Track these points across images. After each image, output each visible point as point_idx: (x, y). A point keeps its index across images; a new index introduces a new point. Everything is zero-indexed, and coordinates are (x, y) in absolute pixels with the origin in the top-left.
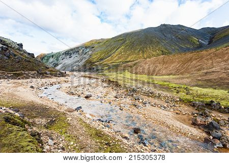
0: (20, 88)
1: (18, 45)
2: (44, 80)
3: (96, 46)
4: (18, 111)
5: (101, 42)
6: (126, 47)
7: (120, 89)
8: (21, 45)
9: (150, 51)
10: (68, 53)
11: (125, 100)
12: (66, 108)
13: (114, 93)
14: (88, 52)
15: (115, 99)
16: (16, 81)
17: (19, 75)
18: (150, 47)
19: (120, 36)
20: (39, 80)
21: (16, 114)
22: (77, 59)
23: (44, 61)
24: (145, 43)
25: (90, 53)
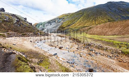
0: (25, 42)
1: (24, 19)
2: (37, 38)
3: (65, 18)
4: (24, 54)
5: (68, 15)
6: (84, 17)
7: (80, 44)
8: (26, 19)
9: (100, 19)
10: (49, 22)
11: (83, 51)
12: (48, 54)
13: (76, 46)
14: (61, 21)
15: (77, 50)
16: (23, 38)
17: (25, 35)
18: (100, 17)
19: (80, 11)
20: (34, 37)
21: (23, 55)
22: (54, 26)
23: (37, 27)
24: (97, 15)
25: (62, 22)
